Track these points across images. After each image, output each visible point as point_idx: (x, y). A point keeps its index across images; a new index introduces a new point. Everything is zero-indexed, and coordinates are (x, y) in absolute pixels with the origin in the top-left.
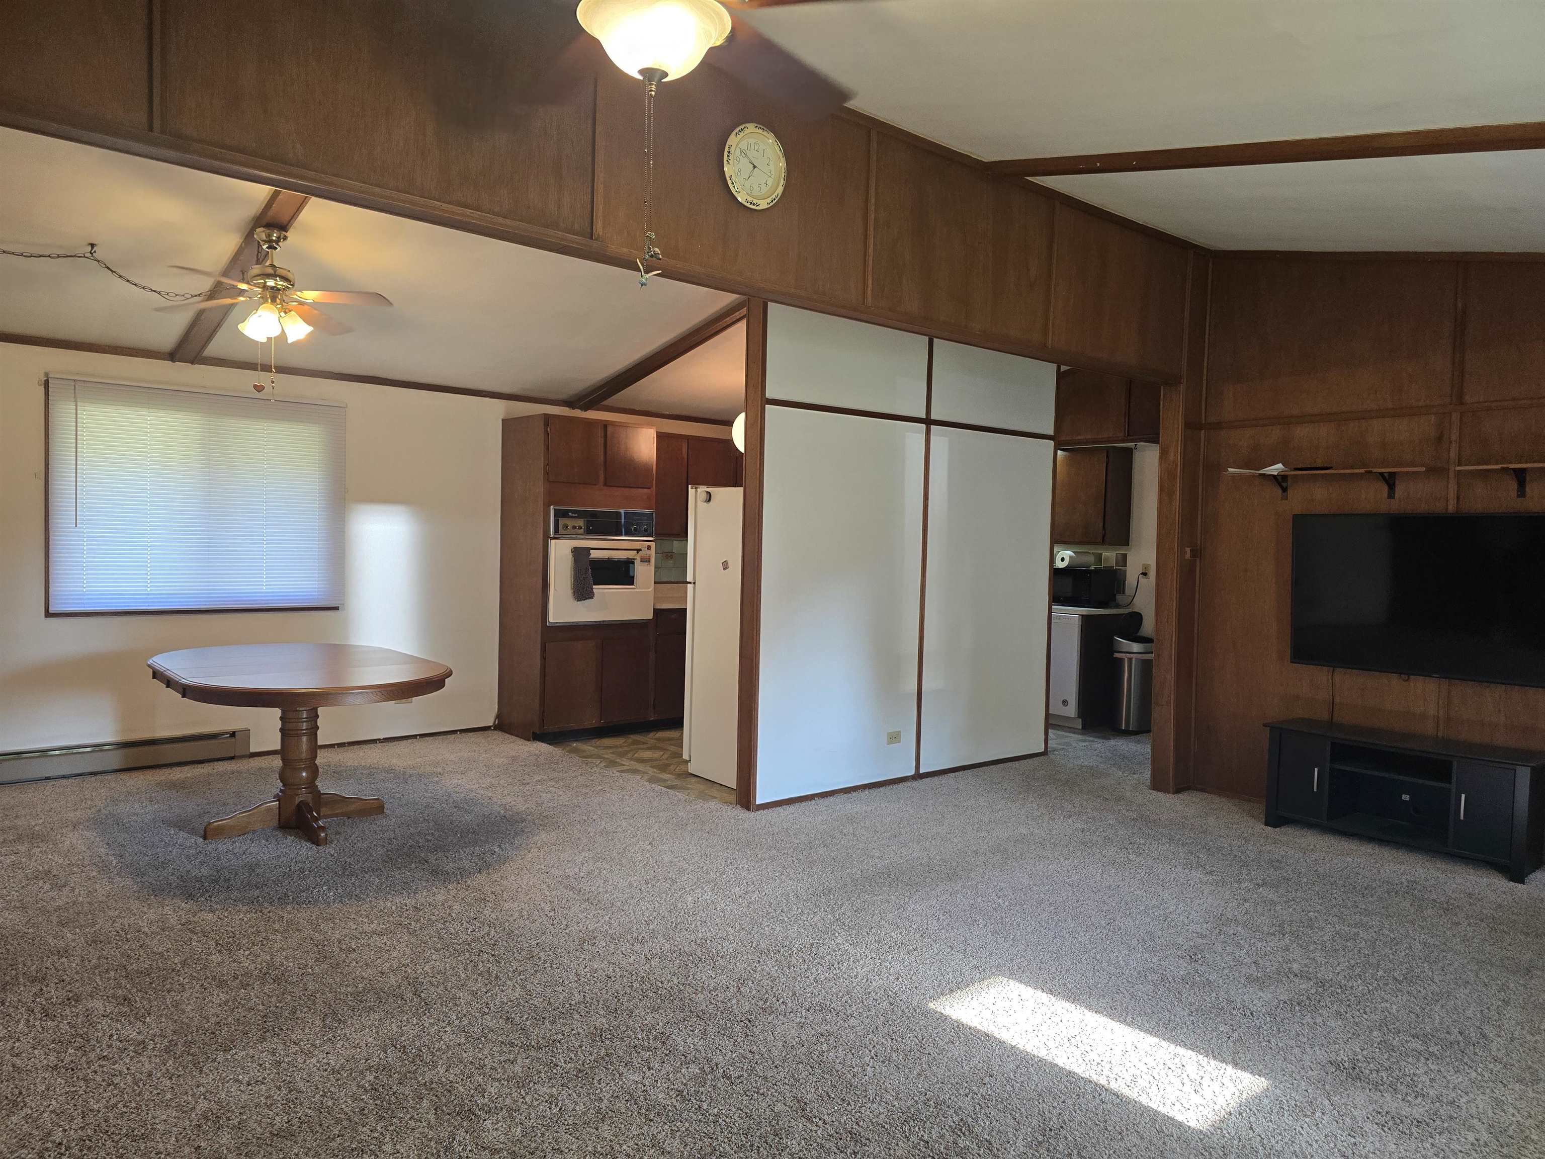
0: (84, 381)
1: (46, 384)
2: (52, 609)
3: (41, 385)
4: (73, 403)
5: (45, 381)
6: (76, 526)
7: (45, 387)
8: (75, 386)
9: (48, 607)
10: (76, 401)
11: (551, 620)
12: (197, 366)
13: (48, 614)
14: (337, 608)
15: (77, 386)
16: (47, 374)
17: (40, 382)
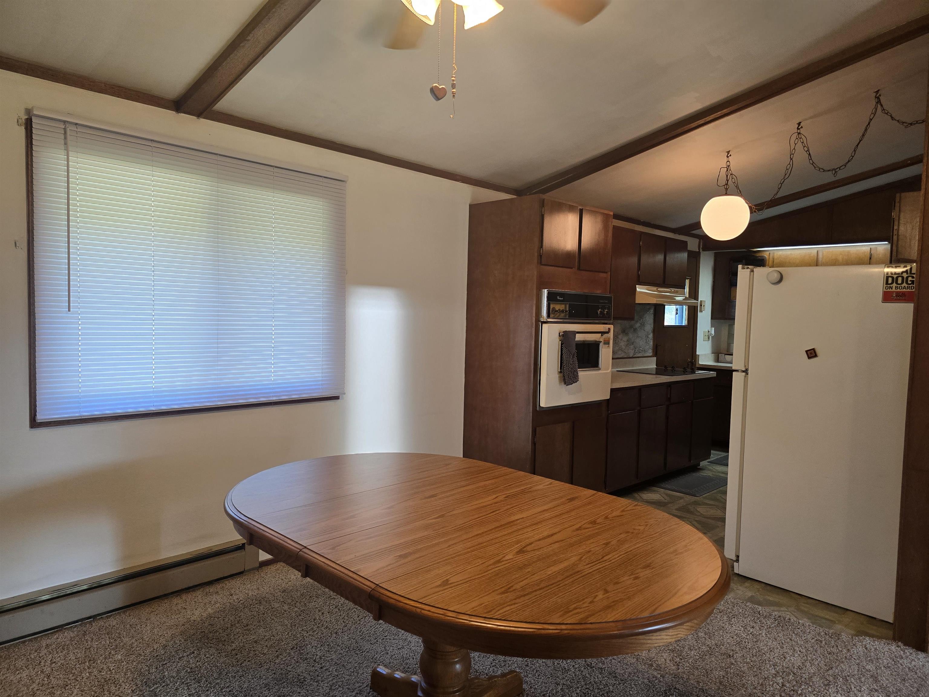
0: (76, 124)
1: (28, 125)
2: (40, 417)
3: (21, 125)
4: (63, 152)
5: (27, 120)
6: (69, 310)
7: (26, 129)
8: (65, 129)
9: (35, 415)
10: (67, 149)
11: (542, 405)
12: (202, 120)
13: (34, 424)
14: (337, 398)
15: (68, 133)
16: (28, 111)
17: (20, 121)
